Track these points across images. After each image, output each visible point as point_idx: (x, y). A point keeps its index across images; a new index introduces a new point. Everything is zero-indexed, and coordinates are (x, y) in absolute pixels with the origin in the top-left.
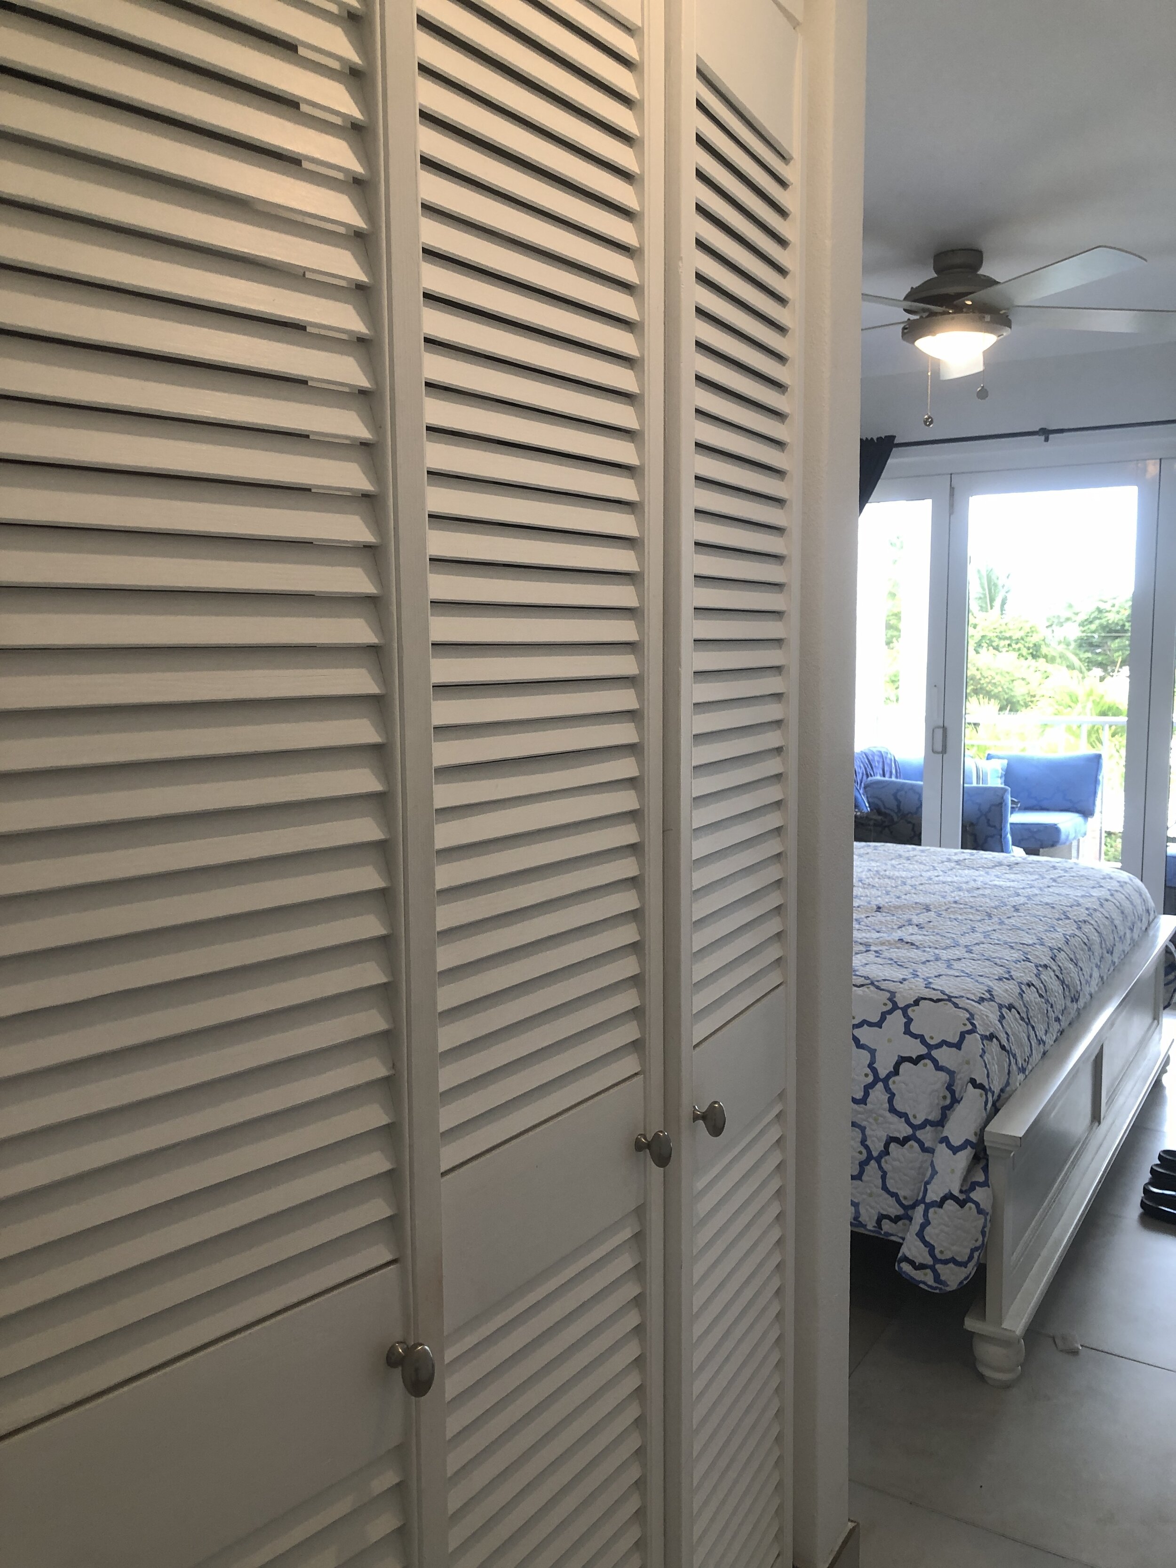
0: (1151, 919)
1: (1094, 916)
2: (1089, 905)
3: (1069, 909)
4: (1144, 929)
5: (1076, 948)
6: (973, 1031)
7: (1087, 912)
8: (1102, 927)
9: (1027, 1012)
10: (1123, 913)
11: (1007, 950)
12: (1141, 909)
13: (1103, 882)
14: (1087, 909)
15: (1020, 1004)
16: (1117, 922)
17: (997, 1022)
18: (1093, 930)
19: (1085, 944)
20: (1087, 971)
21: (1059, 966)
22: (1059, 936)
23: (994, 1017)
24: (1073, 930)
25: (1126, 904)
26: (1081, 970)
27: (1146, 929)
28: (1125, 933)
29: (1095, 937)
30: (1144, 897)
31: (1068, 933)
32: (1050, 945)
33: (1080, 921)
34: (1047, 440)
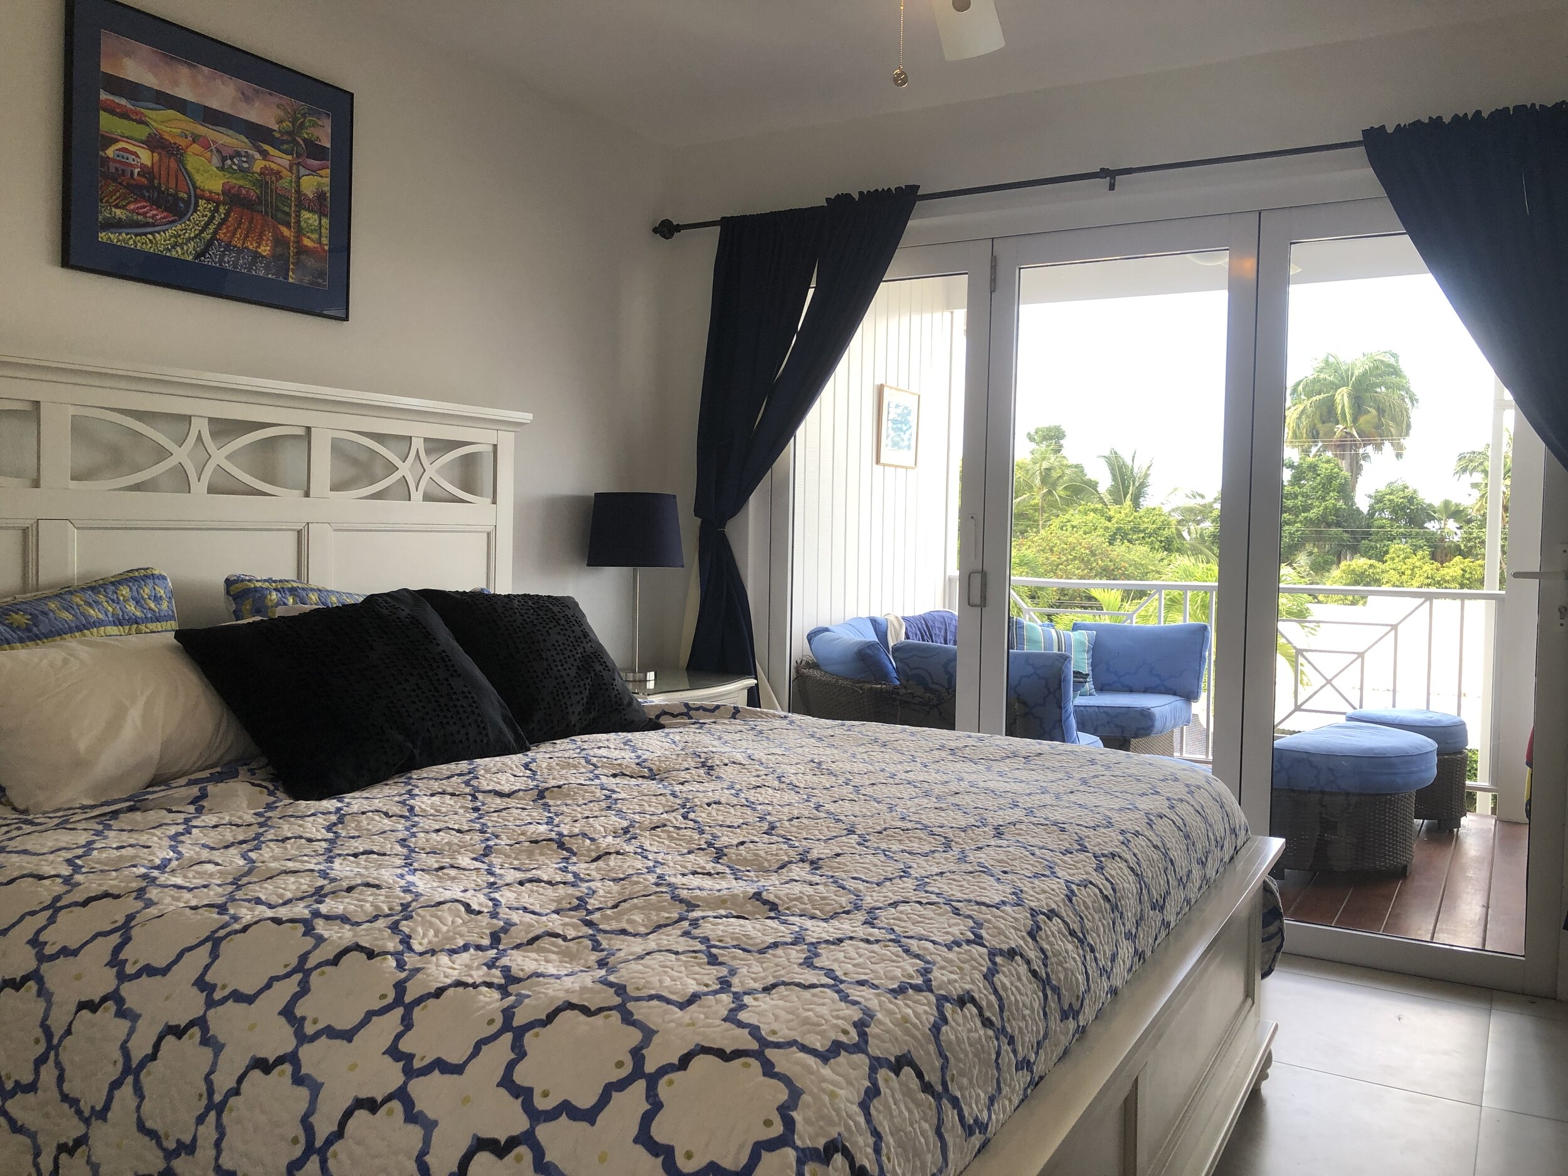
0: (1240, 843)
1: (1132, 845)
2: (1129, 826)
3: (1091, 833)
4: (1227, 859)
5: (1087, 908)
6: (785, 1140)
7: (1121, 838)
8: (1144, 864)
9: (944, 1068)
10: (1187, 837)
11: (943, 919)
12: (1220, 828)
13: (1161, 787)
14: (1122, 832)
15: (928, 1053)
16: (1173, 854)
17: (856, 1108)
18: (1126, 871)
19: (1106, 898)
20: (1104, 951)
21: (1042, 950)
22: (1056, 886)
23: (848, 1097)
24: (1087, 873)
25: (1195, 824)
26: (1092, 950)
27: (1232, 858)
28: (1190, 872)
29: (1128, 884)
30: (1228, 809)
31: (1076, 879)
32: (1033, 904)
33: (1104, 855)
34: (1112, 187)
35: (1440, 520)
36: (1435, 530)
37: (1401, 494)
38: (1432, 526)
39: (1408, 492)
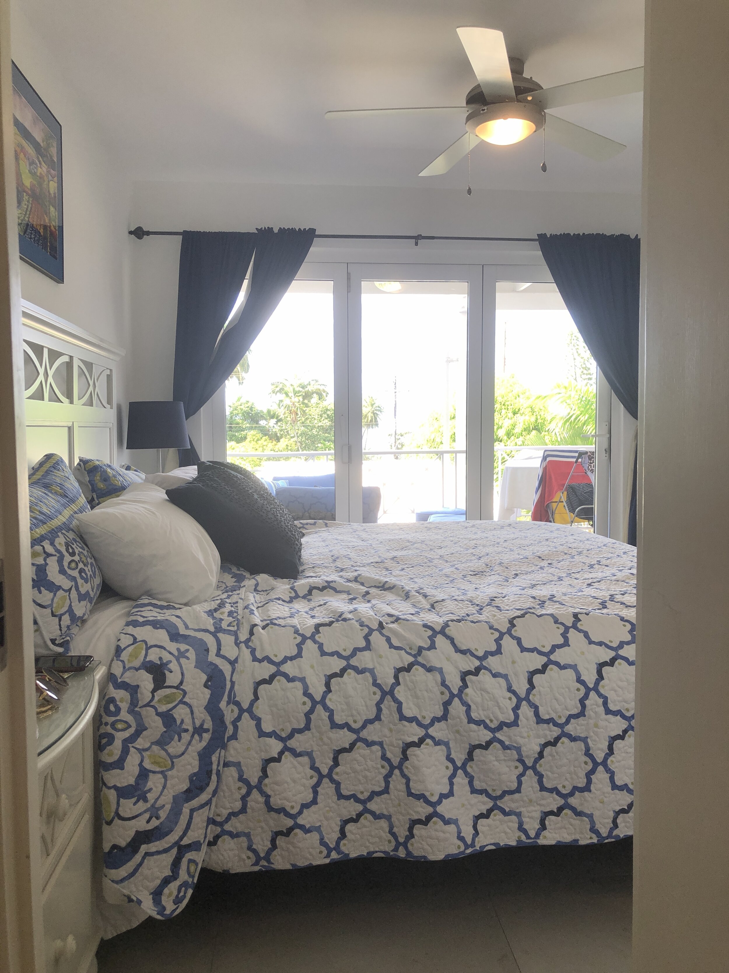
34: (416, 244)
35: (266, 419)
36: (264, 425)
37: (247, 406)
38: (262, 423)
39: (249, 404)
